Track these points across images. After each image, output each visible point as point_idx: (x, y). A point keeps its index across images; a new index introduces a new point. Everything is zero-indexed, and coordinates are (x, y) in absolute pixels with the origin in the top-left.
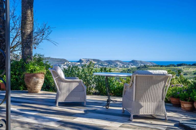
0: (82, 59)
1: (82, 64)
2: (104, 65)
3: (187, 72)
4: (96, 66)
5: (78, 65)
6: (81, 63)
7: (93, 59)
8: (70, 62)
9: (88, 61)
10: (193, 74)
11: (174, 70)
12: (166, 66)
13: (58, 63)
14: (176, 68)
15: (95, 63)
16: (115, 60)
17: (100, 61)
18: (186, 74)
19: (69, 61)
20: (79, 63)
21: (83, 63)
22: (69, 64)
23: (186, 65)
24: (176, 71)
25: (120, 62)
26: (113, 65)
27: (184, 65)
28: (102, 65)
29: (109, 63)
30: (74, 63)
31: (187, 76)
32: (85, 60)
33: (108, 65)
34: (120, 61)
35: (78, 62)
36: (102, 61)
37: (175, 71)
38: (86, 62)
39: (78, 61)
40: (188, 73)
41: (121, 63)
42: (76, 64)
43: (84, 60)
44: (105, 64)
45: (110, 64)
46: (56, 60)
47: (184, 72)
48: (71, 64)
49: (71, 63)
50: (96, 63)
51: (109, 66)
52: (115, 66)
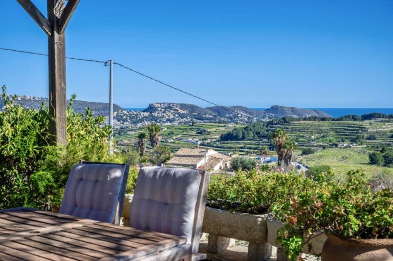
0: (154, 103)
1: (153, 116)
2: (205, 117)
3: (377, 132)
4: (187, 120)
5: (145, 117)
6: (151, 113)
7: (181, 104)
8: (125, 110)
9: (167, 108)
10: (390, 136)
11: (349, 128)
12: (333, 120)
13: (98, 113)
14: (354, 124)
15: (183, 112)
16: (234, 107)
17: (197, 107)
18: (373, 136)
19: (123, 107)
20: (147, 114)
21: (156, 113)
22: (122, 115)
23: (383, 117)
24: (352, 130)
25: (245, 110)
26: (226, 117)
27: (377, 117)
28: (199, 117)
29: (219, 113)
30: (135, 113)
31: (375, 141)
32: (162, 105)
33: (215, 116)
34: (245, 108)
35: (145, 111)
36: (201, 108)
37: (349, 130)
38: (163, 110)
39: (146, 108)
40: (376, 136)
41: (245, 112)
42: (140, 115)
43: (160, 106)
44: (207, 116)
45: (220, 116)
46: (94, 108)
47: (370, 132)
48: (127, 115)
49: (127, 113)
50: (185, 112)
51: (215, 120)
52: (231, 119)
